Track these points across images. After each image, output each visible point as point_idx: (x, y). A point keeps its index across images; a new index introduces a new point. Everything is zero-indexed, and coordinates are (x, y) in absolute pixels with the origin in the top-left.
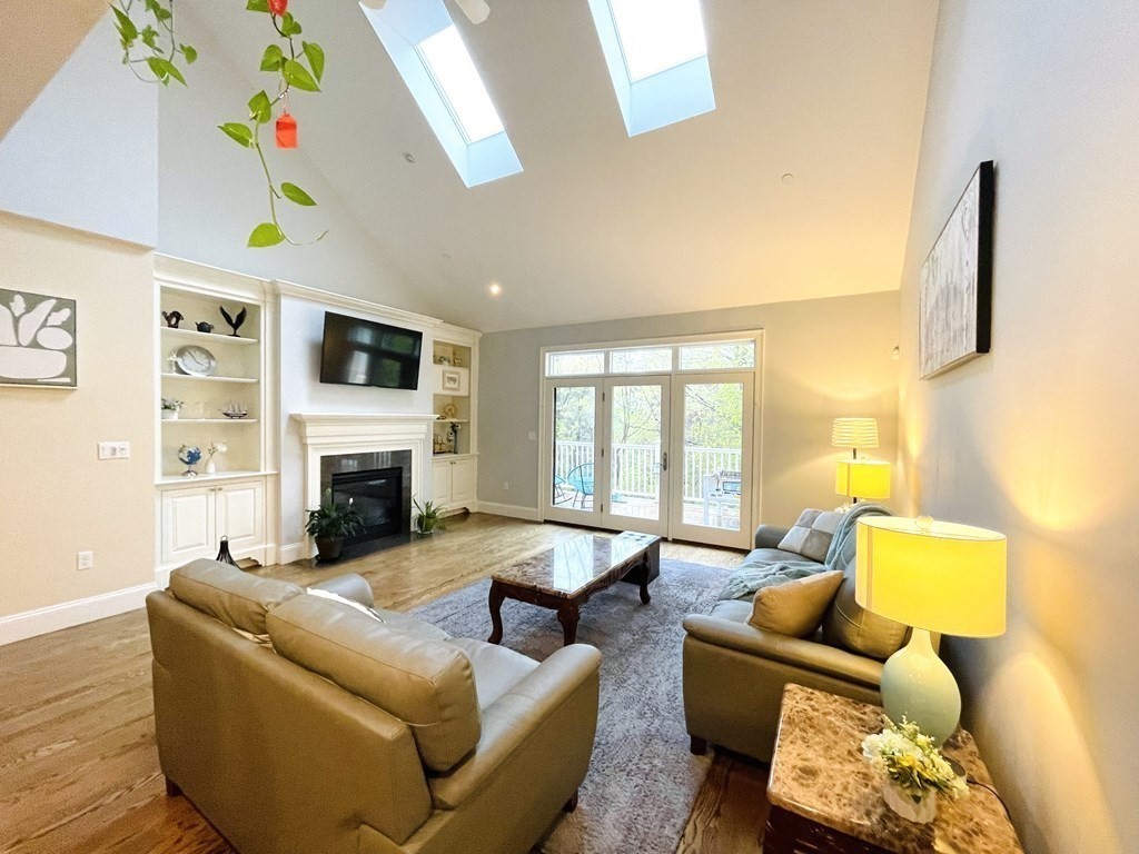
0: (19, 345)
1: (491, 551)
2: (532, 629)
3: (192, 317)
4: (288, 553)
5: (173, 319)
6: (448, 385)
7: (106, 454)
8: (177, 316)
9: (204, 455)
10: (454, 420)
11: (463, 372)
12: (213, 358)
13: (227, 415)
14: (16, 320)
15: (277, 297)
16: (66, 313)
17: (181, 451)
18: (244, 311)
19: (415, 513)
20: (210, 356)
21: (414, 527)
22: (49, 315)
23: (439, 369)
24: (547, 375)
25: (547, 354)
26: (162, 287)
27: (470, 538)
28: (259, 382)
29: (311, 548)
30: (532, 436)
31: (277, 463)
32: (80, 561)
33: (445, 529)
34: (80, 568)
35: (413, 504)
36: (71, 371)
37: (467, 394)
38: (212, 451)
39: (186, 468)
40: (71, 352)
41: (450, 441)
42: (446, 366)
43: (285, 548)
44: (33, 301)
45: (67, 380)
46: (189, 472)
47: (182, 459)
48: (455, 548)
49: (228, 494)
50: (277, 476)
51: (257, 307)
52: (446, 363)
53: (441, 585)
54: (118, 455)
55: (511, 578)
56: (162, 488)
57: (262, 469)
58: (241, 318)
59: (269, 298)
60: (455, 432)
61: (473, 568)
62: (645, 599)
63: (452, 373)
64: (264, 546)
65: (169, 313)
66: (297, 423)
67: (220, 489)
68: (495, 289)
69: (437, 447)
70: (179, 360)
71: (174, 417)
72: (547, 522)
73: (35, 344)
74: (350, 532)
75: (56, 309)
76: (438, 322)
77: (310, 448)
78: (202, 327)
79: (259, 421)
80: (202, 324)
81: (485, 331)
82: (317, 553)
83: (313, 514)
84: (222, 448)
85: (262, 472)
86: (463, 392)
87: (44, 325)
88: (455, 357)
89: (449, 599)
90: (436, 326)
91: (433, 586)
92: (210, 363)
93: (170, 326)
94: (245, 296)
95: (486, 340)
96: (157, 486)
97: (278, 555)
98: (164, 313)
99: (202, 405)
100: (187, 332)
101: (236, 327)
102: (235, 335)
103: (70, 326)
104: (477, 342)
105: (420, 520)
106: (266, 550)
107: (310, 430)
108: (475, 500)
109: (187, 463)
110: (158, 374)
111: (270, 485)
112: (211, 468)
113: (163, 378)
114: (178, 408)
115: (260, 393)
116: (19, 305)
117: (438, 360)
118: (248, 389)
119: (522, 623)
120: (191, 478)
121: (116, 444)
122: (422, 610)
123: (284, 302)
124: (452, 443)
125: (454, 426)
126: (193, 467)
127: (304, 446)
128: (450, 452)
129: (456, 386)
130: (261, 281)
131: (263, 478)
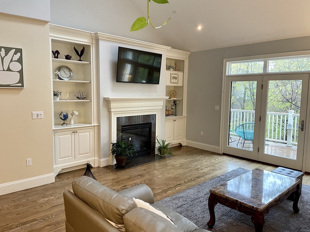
0: (4, 70)
1: (197, 169)
2: (230, 220)
3: (63, 52)
4: (103, 162)
5: (56, 54)
6: (173, 81)
7: (35, 117)
8: (57, 52)
9: (70, 116)
10: (175, 99)
11: (180, 74)
12: (71, 71)
13: (78, 98)
14: (2, 59)
15: (97, 40)
16: (19, 54)
17: (60, 114)
18: (84, 48)
19: (157, 145)
20: (70, 70)
21: (157, 152)
22: (13, 56)
23: (169, 73)
24: (227, 74)
25: (228, 63)
26: (52, 40)
27: (185, 161)
28: (91, 82)
29: (113, 160)
30: (217, 108)
31: (99, 121)
32: (27, 162)
33: (171, 154)
34: (27, 165)
35: (156, 141)
36: (21, 81)
37: (181, 85)
38: (73, 114)
39: (63, 122)
40: (21, 72)
41: (172, 109)
42: (172, 71)
43: (102, 160)
44: (8, 50)
45: (20, 85)
46: (64, 124)
47: (61, 118)
48: (178, 165)
49: (80, 134)
50: (99, 126)
51: (89, 46)
52: (172, 69)
53: (176, 186)
54: (39, 117)
55: (222, 194)
56: (55, 131)
57: (93, 123)
58: (83, 52)
59: (94, 42)
60: (176, 105)
61: (190, 178)
62: (296, 210)
63: (175, 74)
64: (94, 158)
65: (54, 51)
66: (107, 102)
67: (76, 132)
68: (199, 28)
69: (167, 112)
70: (59, 73)
71: (58, 99)
72: (224, 154)
73: (9, 70)
74: (130, 154)
75: (15, 53)
76: (169, 48)
77: (112, 113)
78: (68, 57)
79: (91, 101)
80: (68, 55)
81: (192, 51)
82: (115, 162)
83: (113, 144)
84: (76, 113)
85: (93, 125)
86: (180, 84)
87: (11, 61)
88: (176, 65)
89: (181, 195)
90: (168, 50)
91: (171, 186)
92: (70, 74)
93: (55, 57)
94: (83, 41)
95: (192, 56)
96: (53, 130)
97: (99, 162)
98: (53, 51)
99: (68, 94)
100: (62, 60)
101: (80, 56)
102: (80, 60)
103: (20, 61)
104: (187, 57)
105: (160, 149)
106: (94, 159)
107: (113, 105)
108: (185, 139)
109: (63, 120)
110: (52, 80)
111: (96, 130)
112: (72, 122)
113: (53, 81)
114: (59, 95)
115: (91, 87)
116: (3, 52)
117: (168, 68)
118: (86, 86)
119: (223, 215)
120: (65, 127)
121: (39, 113)
122: (169, 199)
123: (101, 43)
124: (174, 110)
125: (175, 102)
126: (65, 122)
127: (110, 112)
128: (172, 114)
129: (176, 81)
130: (91, 33)
131: (93, 127)
